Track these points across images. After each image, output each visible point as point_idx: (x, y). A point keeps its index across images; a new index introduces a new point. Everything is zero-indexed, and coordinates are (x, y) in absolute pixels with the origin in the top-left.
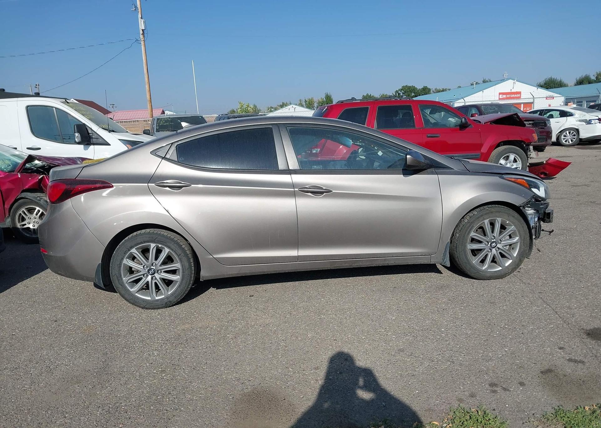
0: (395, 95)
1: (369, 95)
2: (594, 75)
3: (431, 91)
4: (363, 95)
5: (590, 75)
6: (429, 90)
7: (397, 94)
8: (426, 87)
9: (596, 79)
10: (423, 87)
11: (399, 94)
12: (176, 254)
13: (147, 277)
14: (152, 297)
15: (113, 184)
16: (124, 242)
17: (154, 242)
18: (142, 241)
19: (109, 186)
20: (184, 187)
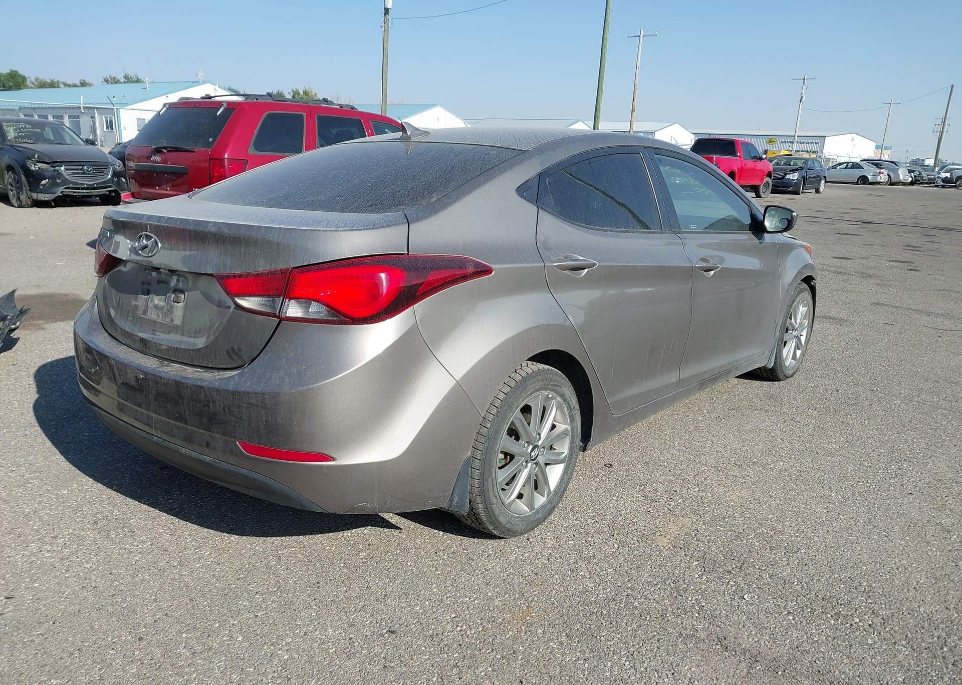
2: (289, 93)
3: (26, 82)
5: (284, 92)
6: (24, 79)
8: (16, 71)
10: (9, 71)
12: (569, 407)
13: (526, 466)
14: (531, 506)
15: (493, 266)
16: (506, 398)
17: (547, 389)
18: (533, 390)
19: (487, 271)
20: (589, 268)
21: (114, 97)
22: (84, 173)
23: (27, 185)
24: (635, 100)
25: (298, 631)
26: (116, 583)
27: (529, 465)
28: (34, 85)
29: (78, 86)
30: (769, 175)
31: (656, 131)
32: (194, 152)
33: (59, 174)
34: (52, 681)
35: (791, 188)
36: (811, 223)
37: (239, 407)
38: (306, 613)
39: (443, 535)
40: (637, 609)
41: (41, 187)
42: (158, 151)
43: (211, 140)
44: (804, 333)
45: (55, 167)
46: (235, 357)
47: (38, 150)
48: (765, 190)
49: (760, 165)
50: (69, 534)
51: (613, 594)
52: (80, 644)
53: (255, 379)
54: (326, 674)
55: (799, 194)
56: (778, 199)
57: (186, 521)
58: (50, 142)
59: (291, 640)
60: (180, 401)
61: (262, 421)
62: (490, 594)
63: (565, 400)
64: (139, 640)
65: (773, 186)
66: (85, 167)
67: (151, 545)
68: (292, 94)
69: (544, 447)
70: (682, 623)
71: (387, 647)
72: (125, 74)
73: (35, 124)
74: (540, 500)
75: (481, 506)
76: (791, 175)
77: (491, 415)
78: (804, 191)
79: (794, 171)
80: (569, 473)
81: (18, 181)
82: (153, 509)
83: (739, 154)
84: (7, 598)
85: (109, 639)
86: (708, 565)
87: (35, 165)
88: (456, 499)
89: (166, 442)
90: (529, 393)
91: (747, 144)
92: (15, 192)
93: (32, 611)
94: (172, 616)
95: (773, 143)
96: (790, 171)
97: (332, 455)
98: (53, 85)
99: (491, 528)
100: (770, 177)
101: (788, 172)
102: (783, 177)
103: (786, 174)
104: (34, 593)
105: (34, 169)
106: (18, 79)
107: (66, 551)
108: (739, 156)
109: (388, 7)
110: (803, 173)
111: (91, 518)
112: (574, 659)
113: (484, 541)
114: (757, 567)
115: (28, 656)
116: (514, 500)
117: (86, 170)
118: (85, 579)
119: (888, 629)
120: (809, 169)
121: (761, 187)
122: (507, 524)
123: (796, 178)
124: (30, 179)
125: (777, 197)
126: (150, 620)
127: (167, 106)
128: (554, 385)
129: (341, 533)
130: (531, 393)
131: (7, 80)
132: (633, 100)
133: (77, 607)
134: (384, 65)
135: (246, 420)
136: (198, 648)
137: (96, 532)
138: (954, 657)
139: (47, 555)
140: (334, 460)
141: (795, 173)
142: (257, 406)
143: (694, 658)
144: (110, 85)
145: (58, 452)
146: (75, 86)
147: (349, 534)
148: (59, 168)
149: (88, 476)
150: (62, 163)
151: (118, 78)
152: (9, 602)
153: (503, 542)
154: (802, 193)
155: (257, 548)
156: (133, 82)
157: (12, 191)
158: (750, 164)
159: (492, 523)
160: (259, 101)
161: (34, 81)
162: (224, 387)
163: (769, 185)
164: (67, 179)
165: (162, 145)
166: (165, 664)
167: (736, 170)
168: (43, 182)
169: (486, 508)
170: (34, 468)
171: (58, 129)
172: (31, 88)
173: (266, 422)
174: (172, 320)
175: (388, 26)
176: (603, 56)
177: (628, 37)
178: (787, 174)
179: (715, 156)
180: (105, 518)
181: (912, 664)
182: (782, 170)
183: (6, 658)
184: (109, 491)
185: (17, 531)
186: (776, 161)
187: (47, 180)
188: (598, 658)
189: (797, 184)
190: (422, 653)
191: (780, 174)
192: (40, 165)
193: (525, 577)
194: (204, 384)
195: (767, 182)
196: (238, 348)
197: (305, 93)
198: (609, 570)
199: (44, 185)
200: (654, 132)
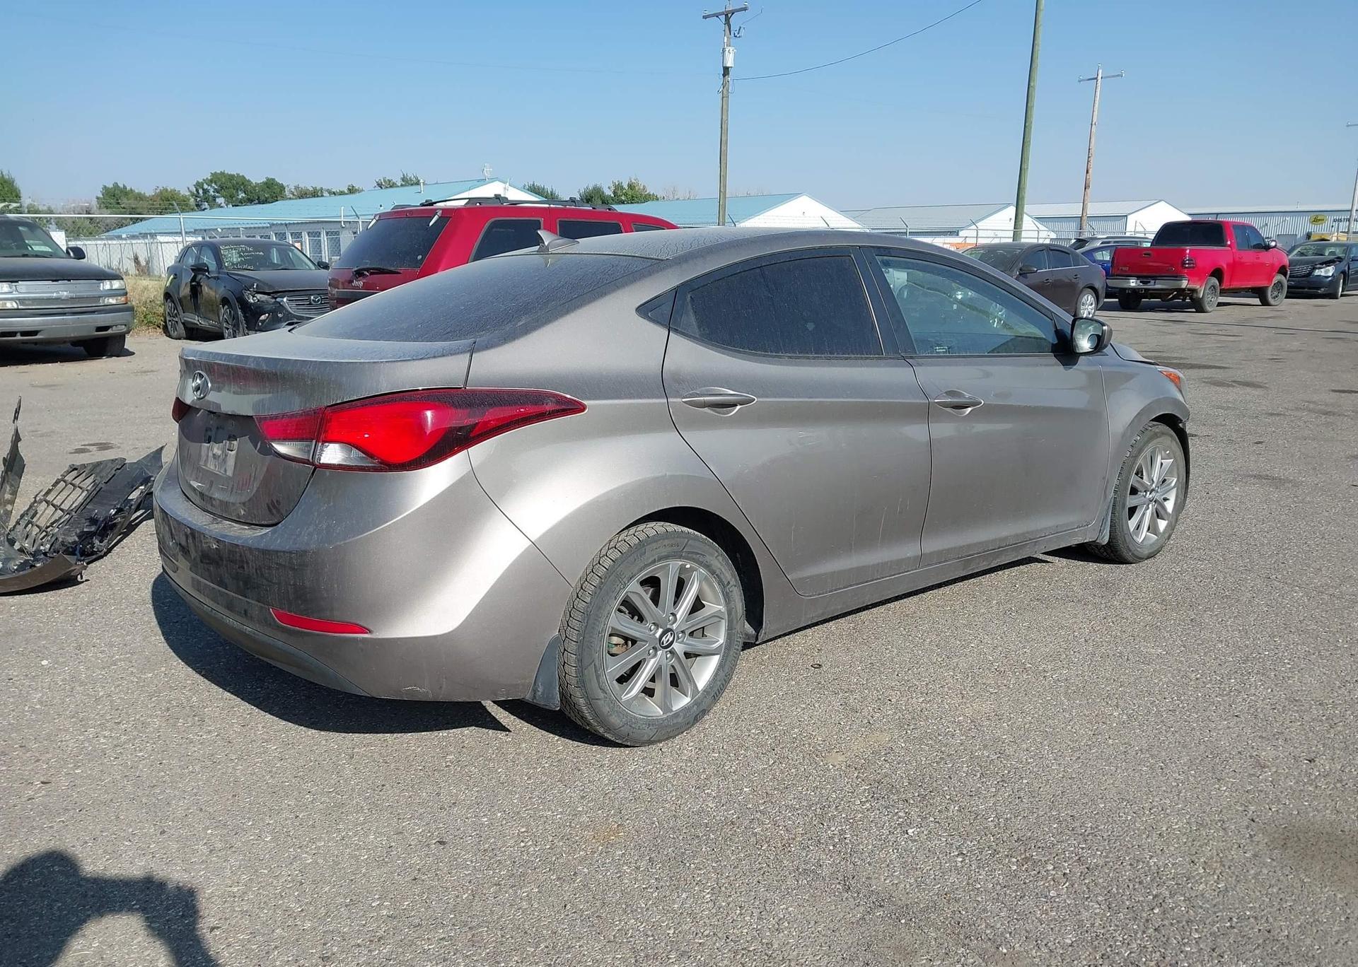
0: (195, 192)
1: (122, 186)
2: (609, 188)
3: (285, 191)
4: (105, 187)
6: (282, 188)
7: (201, 191)
8: (273, 179)
9: (613, 195)
10: (265, 180)
11: (205, 191)
12: (721, 582)
13: (655, 655)
14: (666, 707)
15: (585, 402)
16: (614, 566)
17: (680, 557)
18: (656, 557)
19: (577, 408)
20: (741, 405)
21: (381, 206)
22: (311, 304)
23: (244, 322)
24: (1090, 171)
25: (335, 835)
26: (163, 774)
27: (659, 653)
28: (294, 195)
29: (347, 194)
30: (1283, 271)
31: (1130, 214)
32: (400, 273)
33: (281, 307)
34: (55, 867)
35: (1323, 290)
36: (1331, 340)
37: (269, 568)
38: (353, 817)
39: (557, 740)
40: (755, 836)
41: (260, 324)
42: (359, 274)
43: (420, 257)
44: (1172, 497)
45: (276, 298)
46: (274, 511)
47: (257, 278)
48: (1276, 293)
49: (1266, 257)
50: (134, 721)
51: (735, 817)
52: (98, 833)
53: (286, 535)
54: (345, 882)
55: (1337, 298)
56: (1297, 307)
57: (266, 712)
58: (275, 267)
59: (323, 844)
60: (220, 562)
61: (290, 585)
62: (580, 809)
63: (713, 573)
64: (161, 833)
65: (1288, 287)
66: (312, 297)
67: (217, 736)
68: (613, 188)
69: (683, 632)
70: (806, 857)
71: (428, 859)
72: (404, 175)
73: (257, 246)
74: (682, 702)
75: (582, 701)
76: (1322, 270)
77: (592, 587)
78: (1345, 293)
79: (1328, 263)
80: (726, 669)
81: (235, 318)
82: (235, 697)
83: (1229, 243)
84: (42, 783)
85: (131, 830)
86: (881, 790)
87: (253, 297)
88: (540, 689)
89: (214, 611)
90: (650, 561)
91: (1244, 227)
92: (231, 331)
93: (63, 797)
94: (206, 811)
95: (1320, 222)
96: (1322, 264)
97: (365, 625)
98: (315, 194)
99: (601, 730)
100: (1285, 275)
101: (1318, 266)
102: (1310, 274)
103: (1314, 269)
104: (72, 779)
105: (252, 301)
106: (275, 189)
107: (123, 738)
108: (1229, 246)
109: (729, 65)
110: (1343, 266)
111: (165, 704)
112: (644, 886)
113: (605, 749)
114: (948, 797)
115: (41, 841)
116: (636, 696)
117: (313, 300)
118: (132, 768)
119: (1087, 881)
120: (1352, 260)
121: (1270, 289)
122: (623, 726)
123: (1330, 274)
124: (247, 315)
125: (1298, 304)
126: (180, 813)
127: (377, 218)
128: (689, 553)
129: (436, 733)
130: (654, 562)
131: (262, 191)
132: (1087, 172)
133: (110, 797)
134: (723, 143)
135: (276, 584)
136: (219, 845)
137: (164, 719)
138: (1162, 920)
139: (102, 740)
140: (370, 632)
141: (1329, 266)
142: (285, 566)
143: (800, 897)
144: (384, 191)
145: (160, 632)
146: (342, 193)
147: (445, 734)
148: (281, 299)
149: (181, 659)
150: (284, 293)
151: (394, 181)
152: (45, 786)
153: (627, 751)
154: (1342, 296)
155: (332, 745)
156: (412, 185)
157: (228, 329)
158: (1249, 257)
159: (602, 723)
160: (483, 205)
161: (293, 190)
162: (256, 545)
163: (1282, 286)
164: (290, 313)
165: (365, 267)
166: (176, 859)
167: (1225, 266)
168: (263, 317)
169: (589, 704)
170: (127, 649)
171: (284, 250)
172: (290, 199)
173: (295, 585)
174: (225, 471)
175: (728, 91)
176: (1029, 112)
177: (1080, 81)
178: (1317, 268)
179: (1188, 247)
180: (181, 705)
181: (1097, 924)
182: (1307, 263)
183: (20, 841)
184: (197, 676)
185: (81, 715)
186: (1299, 249)
187: (267, 315)
188: (674, 887)
189: (1333, 283)
190: (467, 867)
191: (1304, 269)
192: (259, 296)
193: (635, 791)
194: (239, 542)
195: (1279, 282)
196: (277, 501)
197: (631, 186)
198: (745, 789)
199: (263, 321)
200: (1126, 216)
